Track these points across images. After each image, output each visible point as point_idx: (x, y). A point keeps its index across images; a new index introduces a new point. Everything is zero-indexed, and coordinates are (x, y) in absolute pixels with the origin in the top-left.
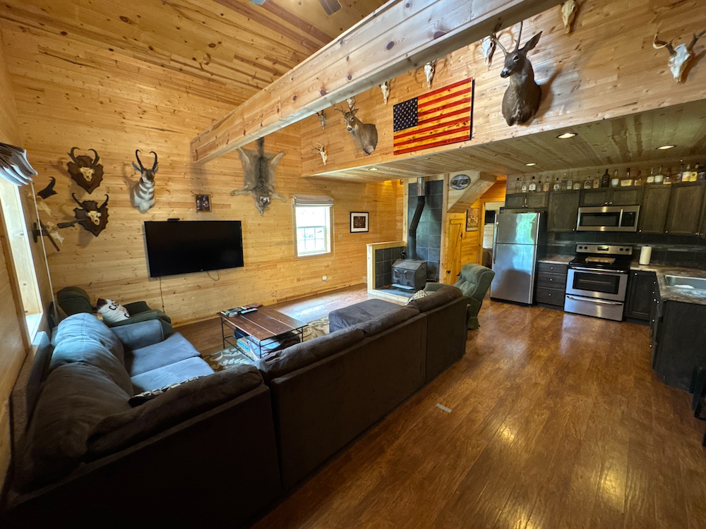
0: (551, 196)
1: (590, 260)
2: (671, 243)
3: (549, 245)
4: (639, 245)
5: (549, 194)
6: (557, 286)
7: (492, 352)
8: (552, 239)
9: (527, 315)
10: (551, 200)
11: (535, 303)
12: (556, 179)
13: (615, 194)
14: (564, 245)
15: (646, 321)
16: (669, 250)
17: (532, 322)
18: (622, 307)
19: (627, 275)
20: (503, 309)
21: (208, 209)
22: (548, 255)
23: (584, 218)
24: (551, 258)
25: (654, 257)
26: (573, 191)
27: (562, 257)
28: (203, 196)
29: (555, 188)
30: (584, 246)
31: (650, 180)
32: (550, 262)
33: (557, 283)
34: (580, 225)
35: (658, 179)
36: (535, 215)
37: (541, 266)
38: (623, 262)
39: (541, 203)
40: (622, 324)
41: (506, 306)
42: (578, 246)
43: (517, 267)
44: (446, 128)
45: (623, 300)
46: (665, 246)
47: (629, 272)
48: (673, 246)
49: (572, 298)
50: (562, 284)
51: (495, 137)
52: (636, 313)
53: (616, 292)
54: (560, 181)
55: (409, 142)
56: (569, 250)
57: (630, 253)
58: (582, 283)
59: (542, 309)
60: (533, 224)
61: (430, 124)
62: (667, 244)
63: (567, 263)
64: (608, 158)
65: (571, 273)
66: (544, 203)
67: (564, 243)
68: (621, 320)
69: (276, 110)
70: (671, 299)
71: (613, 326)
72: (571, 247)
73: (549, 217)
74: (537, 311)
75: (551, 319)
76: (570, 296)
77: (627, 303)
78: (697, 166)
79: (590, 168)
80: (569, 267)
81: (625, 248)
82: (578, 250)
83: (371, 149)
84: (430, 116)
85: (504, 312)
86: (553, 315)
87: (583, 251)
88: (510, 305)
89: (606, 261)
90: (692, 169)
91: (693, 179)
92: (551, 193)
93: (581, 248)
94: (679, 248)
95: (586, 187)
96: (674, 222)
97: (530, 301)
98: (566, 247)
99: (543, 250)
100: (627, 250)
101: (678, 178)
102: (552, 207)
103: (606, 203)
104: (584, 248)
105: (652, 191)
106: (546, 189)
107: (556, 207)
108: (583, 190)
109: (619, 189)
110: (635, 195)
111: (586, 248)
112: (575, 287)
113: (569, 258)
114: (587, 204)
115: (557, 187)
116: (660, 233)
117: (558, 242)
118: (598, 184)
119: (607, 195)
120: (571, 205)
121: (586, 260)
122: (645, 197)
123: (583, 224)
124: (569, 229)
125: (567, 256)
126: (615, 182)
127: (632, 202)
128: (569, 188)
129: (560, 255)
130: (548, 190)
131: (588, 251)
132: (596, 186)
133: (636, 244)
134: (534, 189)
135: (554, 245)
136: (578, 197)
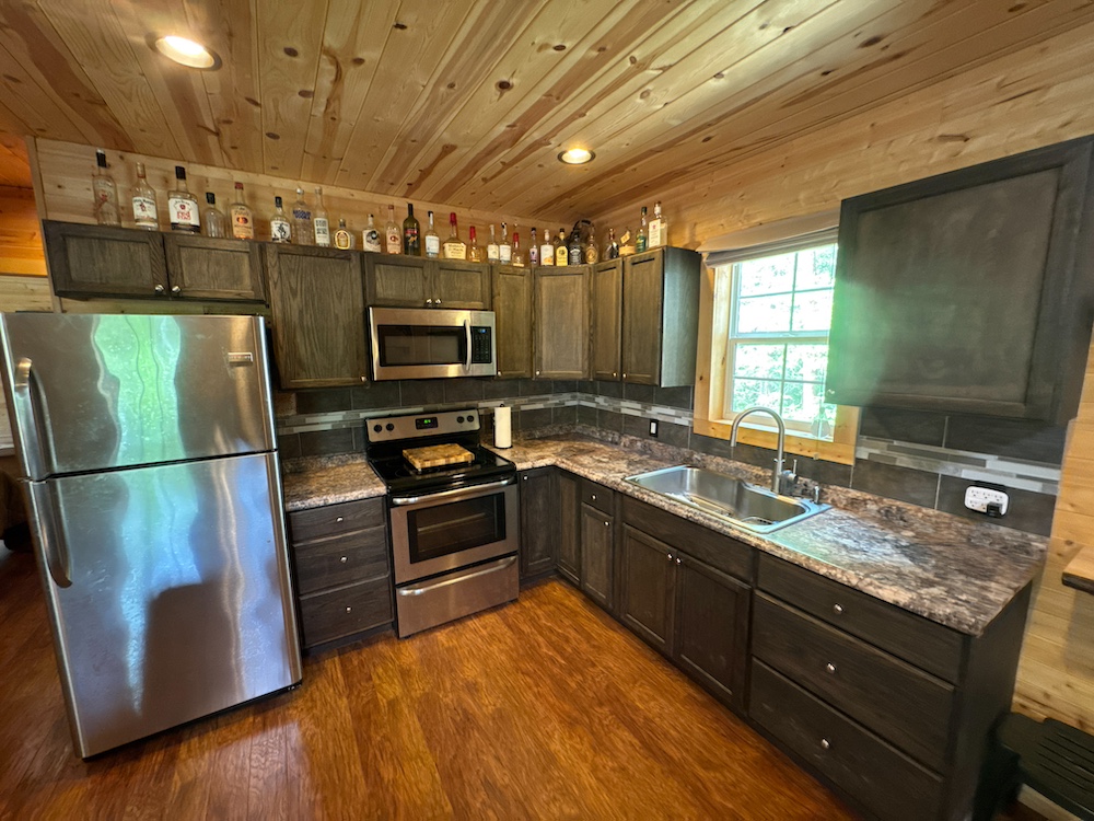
0: (271, 260)
3: (283, 431)
4: (489, 405)
5: (262, 249)
8: (289, 410)
10: (273, 274)
14: (328, 427)
18: (517, 565)
19: (515, 488)
23: (389, 338)
29: (276, 233)
30: (384, 423)
31: (492, 253)
32: (332, 500)
33: (360, 563)
34: (383, 362)
35: (505, 252)
37: (302, 520)
39: (240, 281)
42: (371, 425)
45: (517, 547)
47: (517, 479)
50: (381, 558)
52: (536, 564)
53: (503, 534)
56: (351, 439)
57: (476, 426)
63: (384, 492)
66: (247, 281)
67: (328, 420)
68: (518, 595)
72: (352, 430)
78: (562, 237)
80: (389, 501)
81: (465, 414)
87: (384, 436)
90: (555, 241)
91: (562, 262)
92: (271, 250)
95: (368, 247)
96: (546, 350)
98: (335, 432)
100: (471, 419)
101: (534, 257)
102: (282, 301)
103: (429, 301)
104: (384, 428)
105: (505, 279)
106: (241, 231)
107: (295, 304)
108: (363, 255)
109: (443, 266)
110: (478, 284)
111: (390, 427)
112: (416, 557)
113: (350, 462)
114: (385, 299)
115: (281, 229)
116: (528, 375)
117: (309, 420)
118: (397, 242)
119: (426, 278)
120: (340, 298)
121: (418, 465)
122: (496, 291)
123: (388, 362)
124: (351, 379)
125: (344, 458)
126: (432, 244)
127: (475, 301)
128: (322, 240)
129: (323, 460)
130: (251, 235)
131: (397, 435)
132: (394, 248)
133: (476, 402)
134: (194, 221)
135: (297, 430)
136: (356, 274)
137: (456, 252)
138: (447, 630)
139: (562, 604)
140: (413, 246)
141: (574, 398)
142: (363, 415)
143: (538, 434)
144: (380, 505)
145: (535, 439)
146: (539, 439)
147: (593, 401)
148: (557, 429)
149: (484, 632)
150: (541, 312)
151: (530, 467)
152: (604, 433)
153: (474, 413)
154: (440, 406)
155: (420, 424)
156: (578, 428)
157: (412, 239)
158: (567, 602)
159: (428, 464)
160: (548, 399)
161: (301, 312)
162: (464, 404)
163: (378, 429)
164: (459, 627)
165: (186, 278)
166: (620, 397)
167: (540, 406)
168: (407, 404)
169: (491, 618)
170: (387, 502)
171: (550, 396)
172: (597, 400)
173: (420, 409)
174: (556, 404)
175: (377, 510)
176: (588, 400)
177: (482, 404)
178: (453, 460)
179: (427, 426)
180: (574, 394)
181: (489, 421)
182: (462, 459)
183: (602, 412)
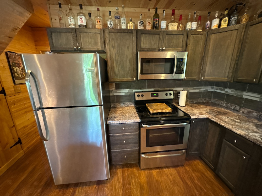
0: (107, 35)
3: (111, 94)
5: (104, 32)
6: (129, 147)
8: (113, 88)
10: (107, 41)
14: (124, 94)
18: (186, 153)
23: (144, 64)
26: (129, 31)
29: (109, 25)
30: (140, 94)
31: (189, 26)
33: (130, 143)
35: (194, 25)
37: (112, 127)
39: (96, 44)
42: (136, 94)
45: (186, 147)
57: (172, 97)
60: (93, 72)
66: (99, 44)
67: (124, 92)
73: (109, 64)
82: (137, 99)
91: (224, 25)
92: (107, 31)
95: (139, 28)
98: (125, 96)
101: (208, 26)
102: (110, 51)
103: (161, 48)
104: (140, 96)
105: (193, 37)
106: (99, 26)
107: (114, 51)
108: (137, 31)
109: (168, 33)
110: (181, 39)
111: (142, 96)
112: (148, 145)
113: (129, 106)
114: (144, 48)
115: (110, 24)
116: (197, 79)
117: (118, 91)
118: (150, 25)
119: (160, 39)
120: (128, 49)
121: (151, 112)
122: (188, 43)
123: (143, 73)
124: (130, 79)
125: (127, 104)
126: (163, 24)
127: (179, 47)
128: (124, 27)
129: (122, 104)
130: (101, 27)
131: (144, 98)
132: (149, 27)
133: (173, 88)
134: (84, 24)
135: (115, 94)
136: (134, 39)
137: (173, 27)
138: (157, 171)
139: (204, 175)
140: (156, 26)
141: (212, 88)
142: (134, 91)
143: (195, 101)
144: (137, 125)
145: (193, 103)
146: (196, 103)
147: (224, 90)
148: (203, 100)
149: (171, 177)
150: (208, 51)
151: (197, 118)
152: (229, 105)
153: (172, 92)
154: (160, 89)
155: (152, 95)
156: (213, 100)
157: (156, 23)
158: (206, 174)
159: (155, 112)
160: (201, 88)
161: (115, 54)
162: (168, 89)
163: (138, 96)
164: (161, 170)
165: (82, 44)
166: (244, 90)
167: (197, 91)
168: (148, 88)
169: (173, 170)
170: (140, 125)
171: (202, 87)
172: (226, 90)
173: (153, 90)
174: (204, 90)
175: (136, 127)
176: (220, 89)
177: (175, 89)
178: (164, 111)
179: (155, 96)
180: (213, 87)
181: (177, 95)
182: (167, 111)
183: (228, 96)
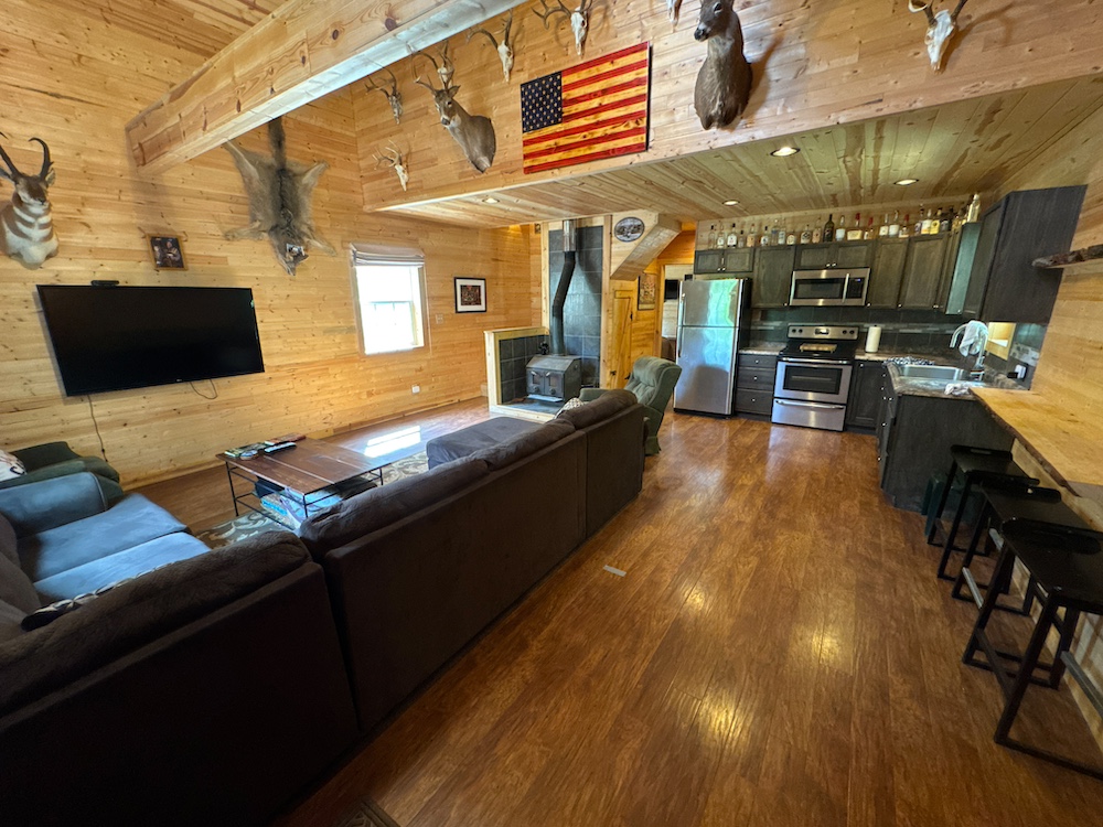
0: (757, 254)
1: (806, 348)
2: (904, 322)
3: (753, 328)
4: (866, 325)
5: (755, 250)
6: (761, 387)
7: (681, 485)
8: (758, 318)
9: (725, 430)
10: (757, 260)
11: (735, 414)
12: (763, 228)
13: (841, 250)
14: (772, 328)
15: (870, 429)
16: (901, 331)
17: (731, 440)
18: (844, 411)
19: (850, 367)
20: (693, 424)
21: (179, 264)
22: (752, 343)
23: (800, 286)
24: (755, 347)
25: (885, 341)
26: (786, 247)
27: (769, 345)
28: (165, 240)
29: (762, 242)
30: (798, 329)
31: (883, 231)
32: (755, 352)
33: (762, 383)
34: (795, 297)
35: (893, 230)
36: (735, 282)
37: (743, 359)
38: (848, 348)
39: (744, 264)
40: (844, 434)
41: (696, 419)
42: (791, 329)
43: (711, 361)
44: (609, 130)
45: (845, 402)
46: (897, 326)
47: (854, 363)
48: (905, 325)
49: (782, 404)
50: (770, 383)
51: (684, 148)
52: (861, 419)
53: (836, 392)
54: (769, 231)
55: (548, 152)
56: (780, 335)
57: (855, 337)
58: (796, 381)
59: (743, 420)
60: (733, 296)
61: (582, 122)
62: (898, 322)
63: (777, 354)
64: (834, 196)
65: (781, 367)
66: (747, 264)
67: (773, 325)
68: (841, 429)
69: (301, 59)
70: (907, 393)
71: (832, 438)
72: (781, 331)
73: (755, 286)
74: (738, 424)
75: (756, 434)
76: (780, 401)
77: (851, 407)
78: (939, 213)
79: (809, 212)
80: (779, 359)
81: (849, 330)
82: (791, 335)
83: (485, 162)
84: (582, 107)
85: (692, 428)
86: (757, 428)
87: (797, 335)
88: (701, 418)
89: (826, 349)
90: (934, 217)
91: (935, 231)
92: (758, 250)
93: (794, 331)
94: (913, 328)
95: (803, 241)
96: (909, 292)
97: (727, 411)
98: (775, 331)
99: (746, 337)
100: (852, 332)
101: (916, 229)
102: (758, 270)
103: (829, 266)
104: (798, 331)
105: (888, 247)
106: (750, 244)
107: (763, 271)
108: (799, 245)
109: (845, 243)
110: (864, 252)
111: (801, 331)
112: (786, 387)
113: (778, 346)
114: (803, 267)
115: (765, 240)
116: (892, 307)
117: (765, 324)
118: (819, 236)
119: (830, 253)
120: (782, 267)
121: (803, 349)
122: (877, 255)
123: (798, 297)
124: (780, 304)
125: (776, 344)
126: (840, 234)
127: (860, 263)
128: (781, 242)
129: (767, 343)
130: (753, 245)
131: (802, 335)
132: (816, 240)
133: (861, 323)
134: (735, 243)
135: (759, 328)
136: (792, 256)
137: (855, 236)
142: (789, 324)
144: (775, 359)
150: (911, 267)
153: (856, 330)
154: (836, 323)
157: (828, 233)
161: (765, 274)
162: (853, 324)
173: (822, 324)
